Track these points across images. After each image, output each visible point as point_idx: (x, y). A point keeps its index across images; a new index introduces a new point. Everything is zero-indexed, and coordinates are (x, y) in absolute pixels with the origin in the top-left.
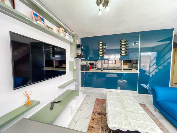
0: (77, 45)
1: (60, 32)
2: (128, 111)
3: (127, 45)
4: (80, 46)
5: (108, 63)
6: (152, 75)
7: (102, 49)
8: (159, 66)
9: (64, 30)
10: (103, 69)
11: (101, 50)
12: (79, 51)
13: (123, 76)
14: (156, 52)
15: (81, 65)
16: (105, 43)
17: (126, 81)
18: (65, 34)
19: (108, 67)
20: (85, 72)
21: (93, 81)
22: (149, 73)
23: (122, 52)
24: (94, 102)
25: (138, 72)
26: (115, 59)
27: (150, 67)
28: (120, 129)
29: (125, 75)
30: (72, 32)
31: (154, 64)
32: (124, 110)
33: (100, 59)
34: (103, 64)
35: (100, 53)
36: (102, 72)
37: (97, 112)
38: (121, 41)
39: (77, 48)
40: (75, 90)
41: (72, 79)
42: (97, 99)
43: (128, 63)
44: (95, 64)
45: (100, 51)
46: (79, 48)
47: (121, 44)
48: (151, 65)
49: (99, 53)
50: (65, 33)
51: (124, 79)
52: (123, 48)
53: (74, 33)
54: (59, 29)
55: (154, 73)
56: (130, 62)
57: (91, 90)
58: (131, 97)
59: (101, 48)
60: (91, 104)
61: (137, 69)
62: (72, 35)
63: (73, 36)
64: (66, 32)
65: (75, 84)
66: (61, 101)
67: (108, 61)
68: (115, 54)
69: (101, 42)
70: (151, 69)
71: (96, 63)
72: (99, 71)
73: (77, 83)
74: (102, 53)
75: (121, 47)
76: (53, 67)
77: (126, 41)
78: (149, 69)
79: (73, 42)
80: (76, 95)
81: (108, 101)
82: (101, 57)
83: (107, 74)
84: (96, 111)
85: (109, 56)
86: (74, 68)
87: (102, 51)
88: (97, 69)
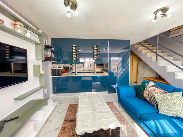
0: (45, 46)
1: (17, 27)
2: (96, 112)
3: (98, 50)
4: (49, 47)
5: (84, 67)
6: (119, 76)
7: (76, 52)
8: (124, 69)
9: (22, 25)
10: (78, 73)
11: (74, 53)
12: (49, 53)
13: (97, 79)
14: (121, 58)
15: (52, 69)
16: (78, 46)
17: (100, 83)
18: (26, 31)
19: (84, 70)
20: (56, 76)
21: (67, 86)
22: (117, 75)
23: (94, 57)
24: (66, 109)
25: (107, 74)
26: (90, 62)
27: (117, 70)
28: (87, 132)
29: (99, 77)
30: (38, 30)
31: (120, 67)
32: (93, 112)
33: (73, 62)
34: (77, 67)
35: (74, 56)
36: (76, 76)
37: (69, 120)
38: (93, 46)
39: (45, 49)
40: (43, 99)
41: (39, 86)
42: (70, 105)
43: (101, 67)
44: (70, 68)
45: (74, 55)
46: (49, 50)
47: (93, 49)
48: (119, 68)
49: (72, 56)
50: (26, 29)
51: (98, 81)
52: (95, 52)
53: (40, 31)
54: (15, 23)
55: (120, 75)
56: (103, 66)
57: (65, 96)
58: (101, 97)
59: (74, 51)
60: (62, 112)
61: (107, 72)
62: (38, 33)
63: (39, 35)
64: (28, 29)
65: (44, 92)
66: (18, 117)
67: (84, 64)
68: (90, 58)
69: (74, 45)
70: (119, 71)
71: (71, 66)
72: (74, 75)
73: (46, 90)
74: (76, 56)
75: (93, 51)
76: (11, 72)
77: (97, 47)
78: (117, 72)
79: (39, 42)
80: (43, 105)
81: (79, 106)
82: (74, 60)
83: (82, 77)
84: (68, 118)
85: (84, 59)
86: (41, 73)
87: (76, 55)
88: (72, 73)
